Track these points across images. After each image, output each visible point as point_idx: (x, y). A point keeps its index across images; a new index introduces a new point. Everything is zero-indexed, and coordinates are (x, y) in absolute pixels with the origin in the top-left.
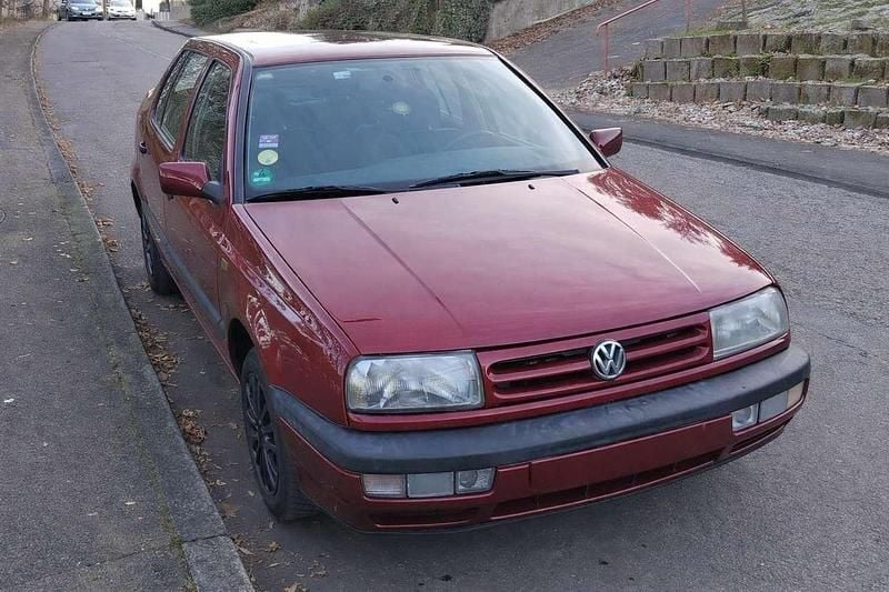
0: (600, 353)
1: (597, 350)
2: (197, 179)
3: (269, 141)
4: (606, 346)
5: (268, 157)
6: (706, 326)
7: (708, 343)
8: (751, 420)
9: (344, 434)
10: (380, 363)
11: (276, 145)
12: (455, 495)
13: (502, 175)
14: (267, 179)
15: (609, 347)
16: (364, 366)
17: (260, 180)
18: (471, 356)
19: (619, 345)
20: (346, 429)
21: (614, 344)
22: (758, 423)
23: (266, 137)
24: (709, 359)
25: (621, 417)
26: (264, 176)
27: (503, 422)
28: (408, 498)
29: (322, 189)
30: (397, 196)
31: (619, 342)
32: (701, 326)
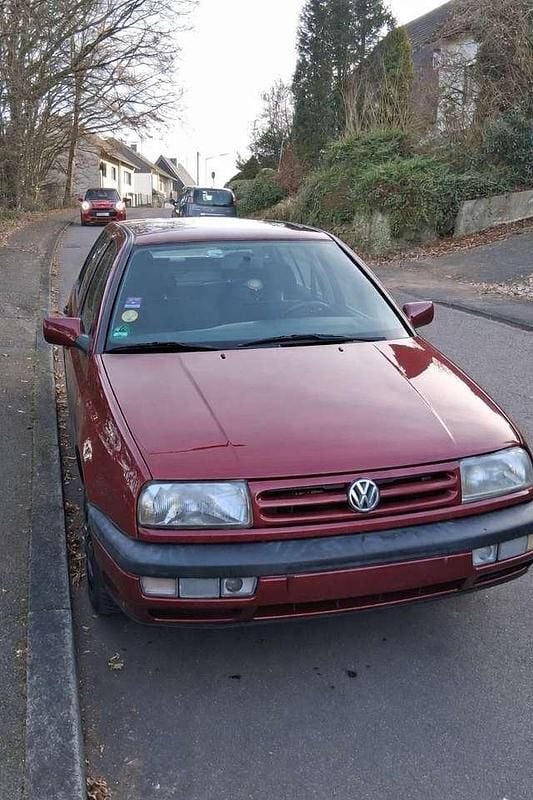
0: (356, 489)
1: (353, 486)
2: (72, 332)
3: (134, 302)
4: (361, 484)
5: (130, 316)
6: (456, 473)
7: (457, 487)
8: (491, 558)
9: (132, 543)
10: (167, 487)
11: (138, 306)
12: (221, 598)
13: (318, 339)
14: (125, 334)
15: (363, 484)
16: (154, 489)
17: (119, 335)
18: (244, 485)
19: (373, 483)
20: (135, 540)
21: (368, 482)
22: (497, 561)
23: (131, 299)
24: (458, 501)
25: (375, 544)
26: (123, 331)
27: (268, 541)
28: (179, 597)
29: (165, 344)
30: (225, 353)
31: (373, 481)
32: (452, 473)
